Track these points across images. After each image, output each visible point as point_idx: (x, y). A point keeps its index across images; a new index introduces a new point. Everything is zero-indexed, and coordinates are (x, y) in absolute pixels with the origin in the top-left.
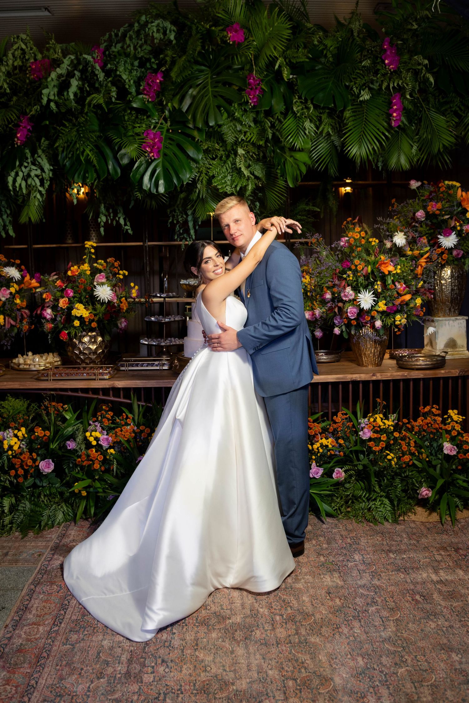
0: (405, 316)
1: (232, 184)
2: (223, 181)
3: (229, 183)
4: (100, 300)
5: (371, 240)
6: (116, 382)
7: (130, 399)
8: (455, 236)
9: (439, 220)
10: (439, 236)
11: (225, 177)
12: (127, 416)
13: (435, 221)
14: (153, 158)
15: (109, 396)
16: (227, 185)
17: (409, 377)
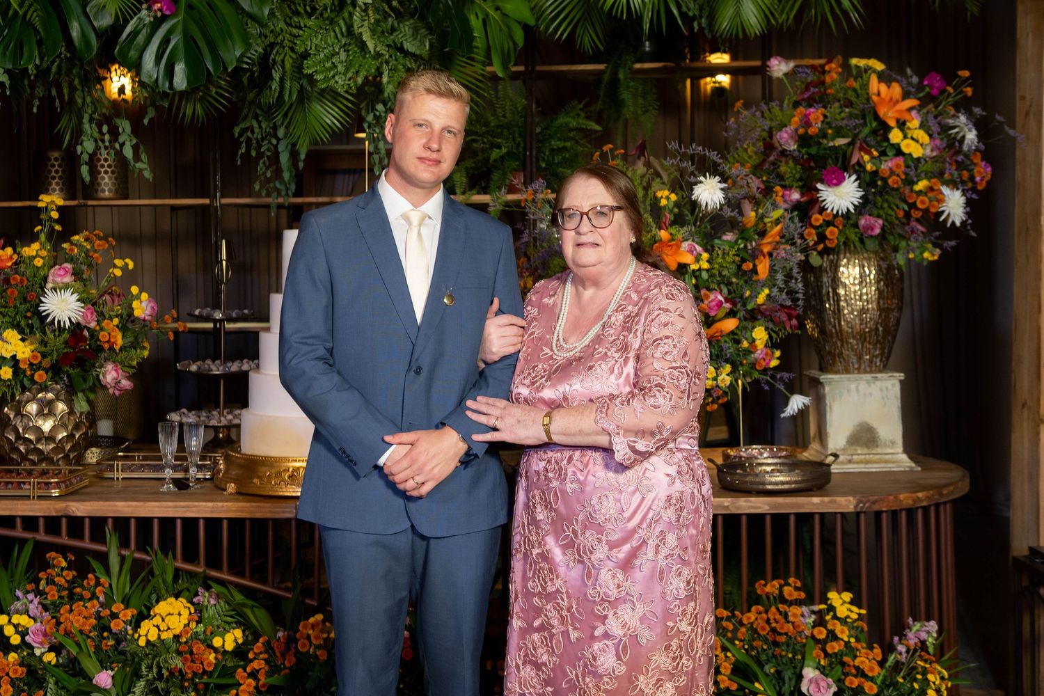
0: (728, 368)
1: (347, 70)
2: (328, 65)
3: (341, 68)
4: (53, 322)
5: (659, 194)
6: (71, 504)
7: (104, 542)
8: (857, 183)
9: (822, 147)
10: (819, 186)
11: (334, 54)
12: (97, 579)
13: (813, 151)
14: (159, 14)
15: (57, 533)
16: (338, 73)
17: (734, 511)
